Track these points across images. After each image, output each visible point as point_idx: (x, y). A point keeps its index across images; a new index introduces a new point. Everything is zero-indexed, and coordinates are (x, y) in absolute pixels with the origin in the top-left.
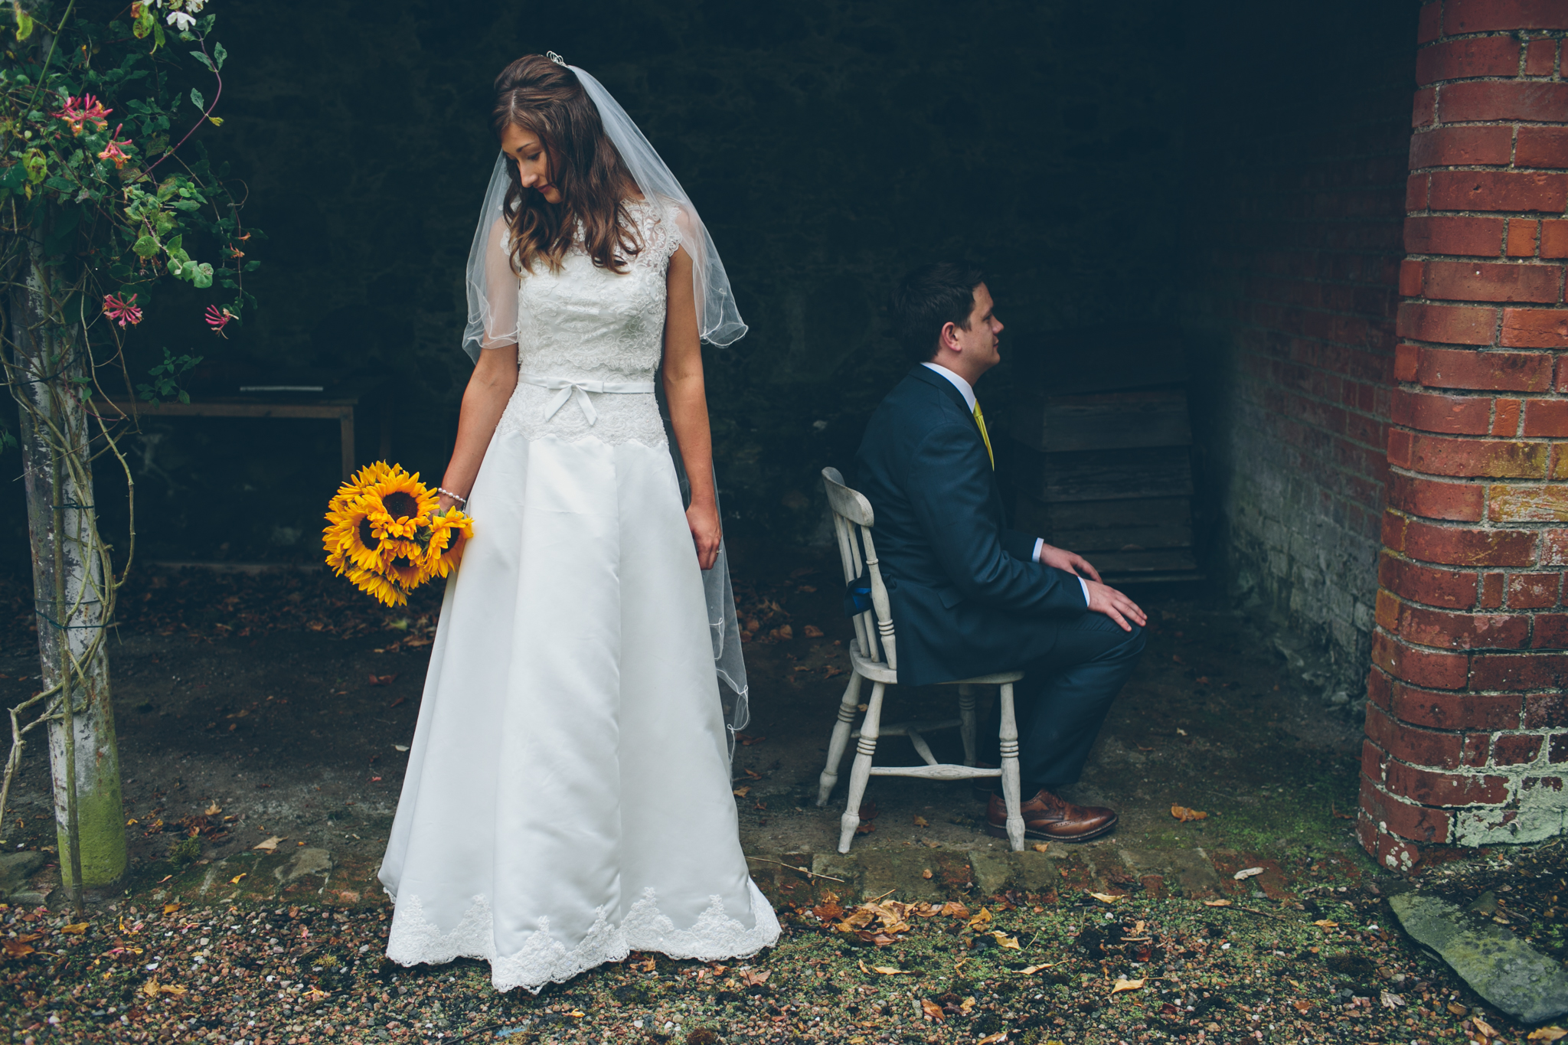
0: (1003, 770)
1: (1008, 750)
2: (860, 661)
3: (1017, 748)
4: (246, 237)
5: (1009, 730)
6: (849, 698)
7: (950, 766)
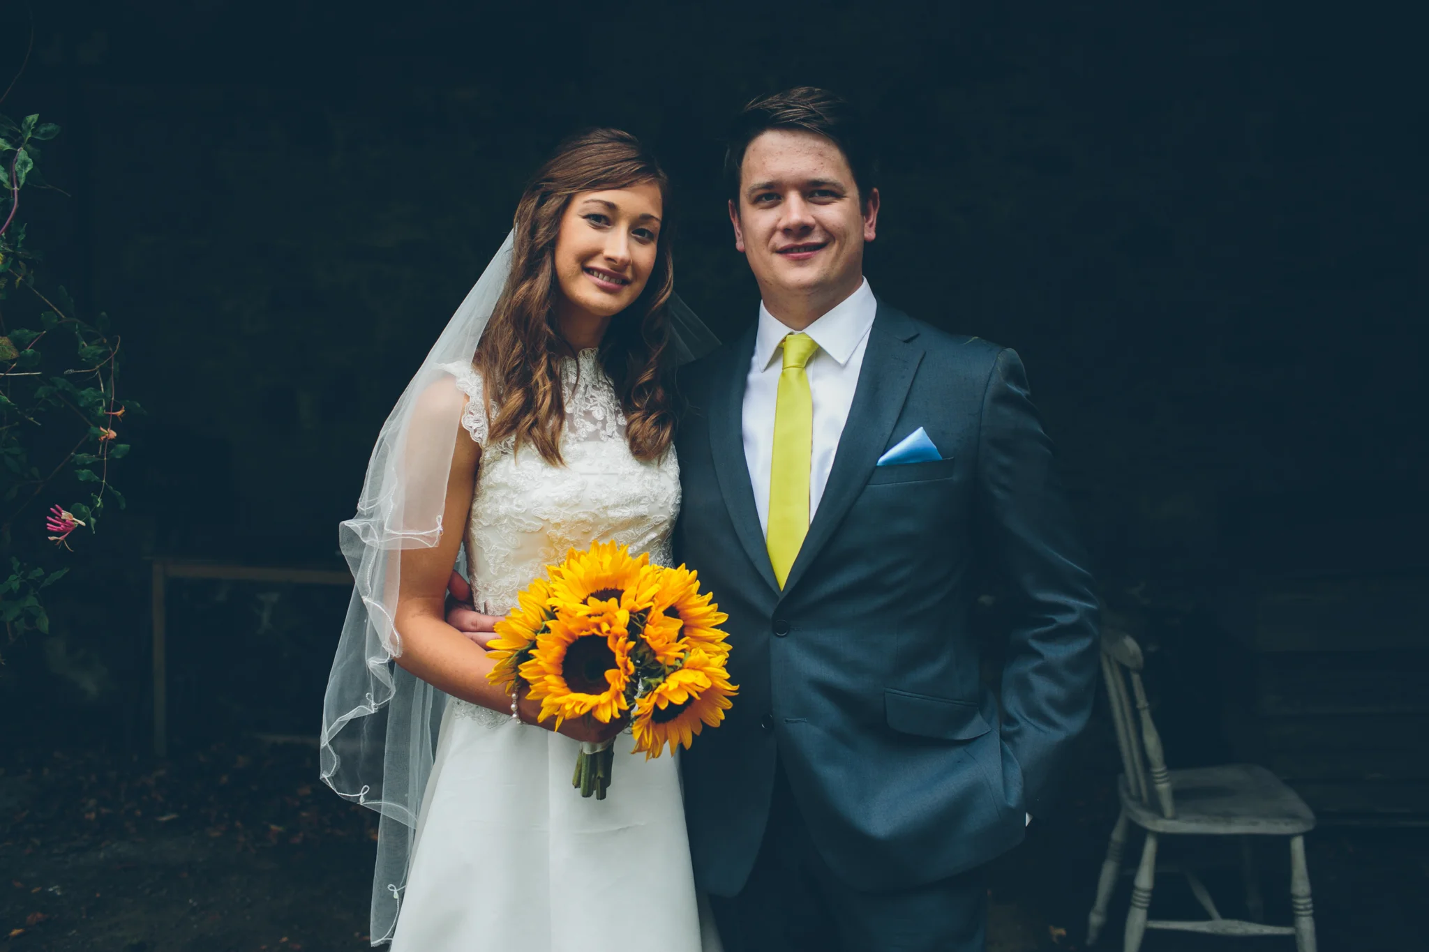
0: (1297, 929)
1: (1302, 907)
2: (1131, 804)
3: (1310, 906)
4: (119, 413)
5: (1301, 886)
6: (1117, 835)
7: (1235, 923)
